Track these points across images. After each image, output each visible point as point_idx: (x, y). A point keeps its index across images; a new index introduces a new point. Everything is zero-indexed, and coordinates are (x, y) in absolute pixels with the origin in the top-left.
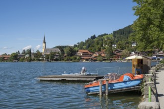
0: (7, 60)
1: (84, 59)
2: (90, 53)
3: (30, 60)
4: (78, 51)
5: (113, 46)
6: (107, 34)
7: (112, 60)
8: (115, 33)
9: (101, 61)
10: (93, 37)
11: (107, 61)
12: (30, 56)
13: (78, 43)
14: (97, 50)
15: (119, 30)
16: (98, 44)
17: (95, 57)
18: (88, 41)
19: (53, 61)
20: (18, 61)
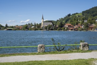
0: (21, 29)
1: (70, 29)
2: (72, 26)
3: (36, 30)
4: (65, 24)
5: (85, 21)
6: (78, 13)
7: (87, 30)
8: (83, 12)
9: (81, 31)
10: (69, 15)
11: (84, 31)
12: (35, 27)
13: (60, 19)
14: (75, 24)
15: (86, 11)
16: (75, 20)
17: (76, 28)
18: (66, 17)
19: (50, 30)
20: (28, 30)
